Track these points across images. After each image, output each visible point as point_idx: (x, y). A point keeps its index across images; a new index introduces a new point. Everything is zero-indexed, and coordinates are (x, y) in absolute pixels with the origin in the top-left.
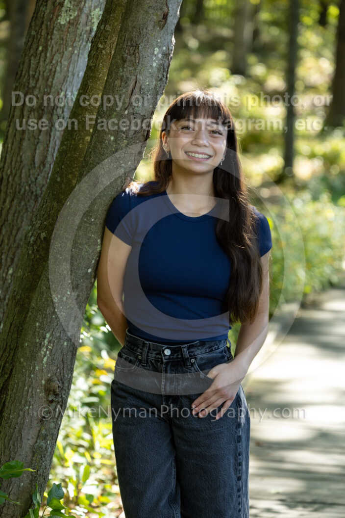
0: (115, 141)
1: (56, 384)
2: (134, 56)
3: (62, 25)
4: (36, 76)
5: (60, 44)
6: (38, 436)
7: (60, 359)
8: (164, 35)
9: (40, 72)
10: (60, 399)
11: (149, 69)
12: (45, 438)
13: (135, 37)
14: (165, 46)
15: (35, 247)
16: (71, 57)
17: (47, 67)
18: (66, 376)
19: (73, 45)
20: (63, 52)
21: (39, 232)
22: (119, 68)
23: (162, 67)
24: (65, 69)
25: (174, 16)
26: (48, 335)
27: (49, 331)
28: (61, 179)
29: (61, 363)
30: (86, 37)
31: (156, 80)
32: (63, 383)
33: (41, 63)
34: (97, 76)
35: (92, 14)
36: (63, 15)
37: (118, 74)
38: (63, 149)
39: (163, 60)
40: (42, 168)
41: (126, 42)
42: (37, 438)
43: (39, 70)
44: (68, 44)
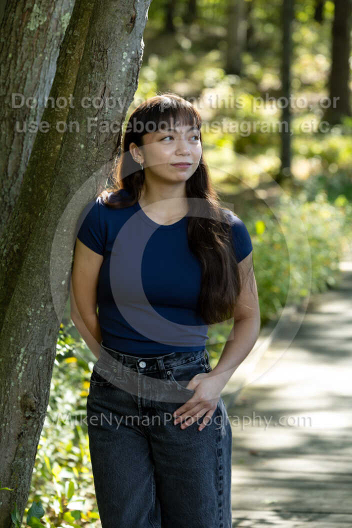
0: (86, 148)
1: (32, 400)
2: (102, 61)
3: (32, 31)
4: (7, 84)
5: (30, 51)
6: (16, 454)
7: (36, 374)
8: (133, 39)
9: (10, 79)
10: (37, 415)
11: (118, 74)
12: (23, 455)
13: (103, 42)
14: (133, 50)
15: (9, 260)
16: (42, 64)
17: (18, 74)
18: (43, 391)
19: (43, 51)
20: (34, 59)
21: (12, 244)
22: (87, 74)
23: (132, 72)
24: (36, 76)
25: (142, 20)
26: (23, 350)
27: (24, 346)
28: (32, 189)
29: (37, 378)
30: (57, 42)
31: (126, 86)
32: (40, 398)
33: (11, 71)
34: (67, 83)
35: (62, 19)
36: (32, 21)
37: (87, 81)
38: (34, 158)
39: (132, 65)
40: (15, 178)
41: (93, 47)
42: (15, 457)
43: (9, 78)
44: (38, 50)
